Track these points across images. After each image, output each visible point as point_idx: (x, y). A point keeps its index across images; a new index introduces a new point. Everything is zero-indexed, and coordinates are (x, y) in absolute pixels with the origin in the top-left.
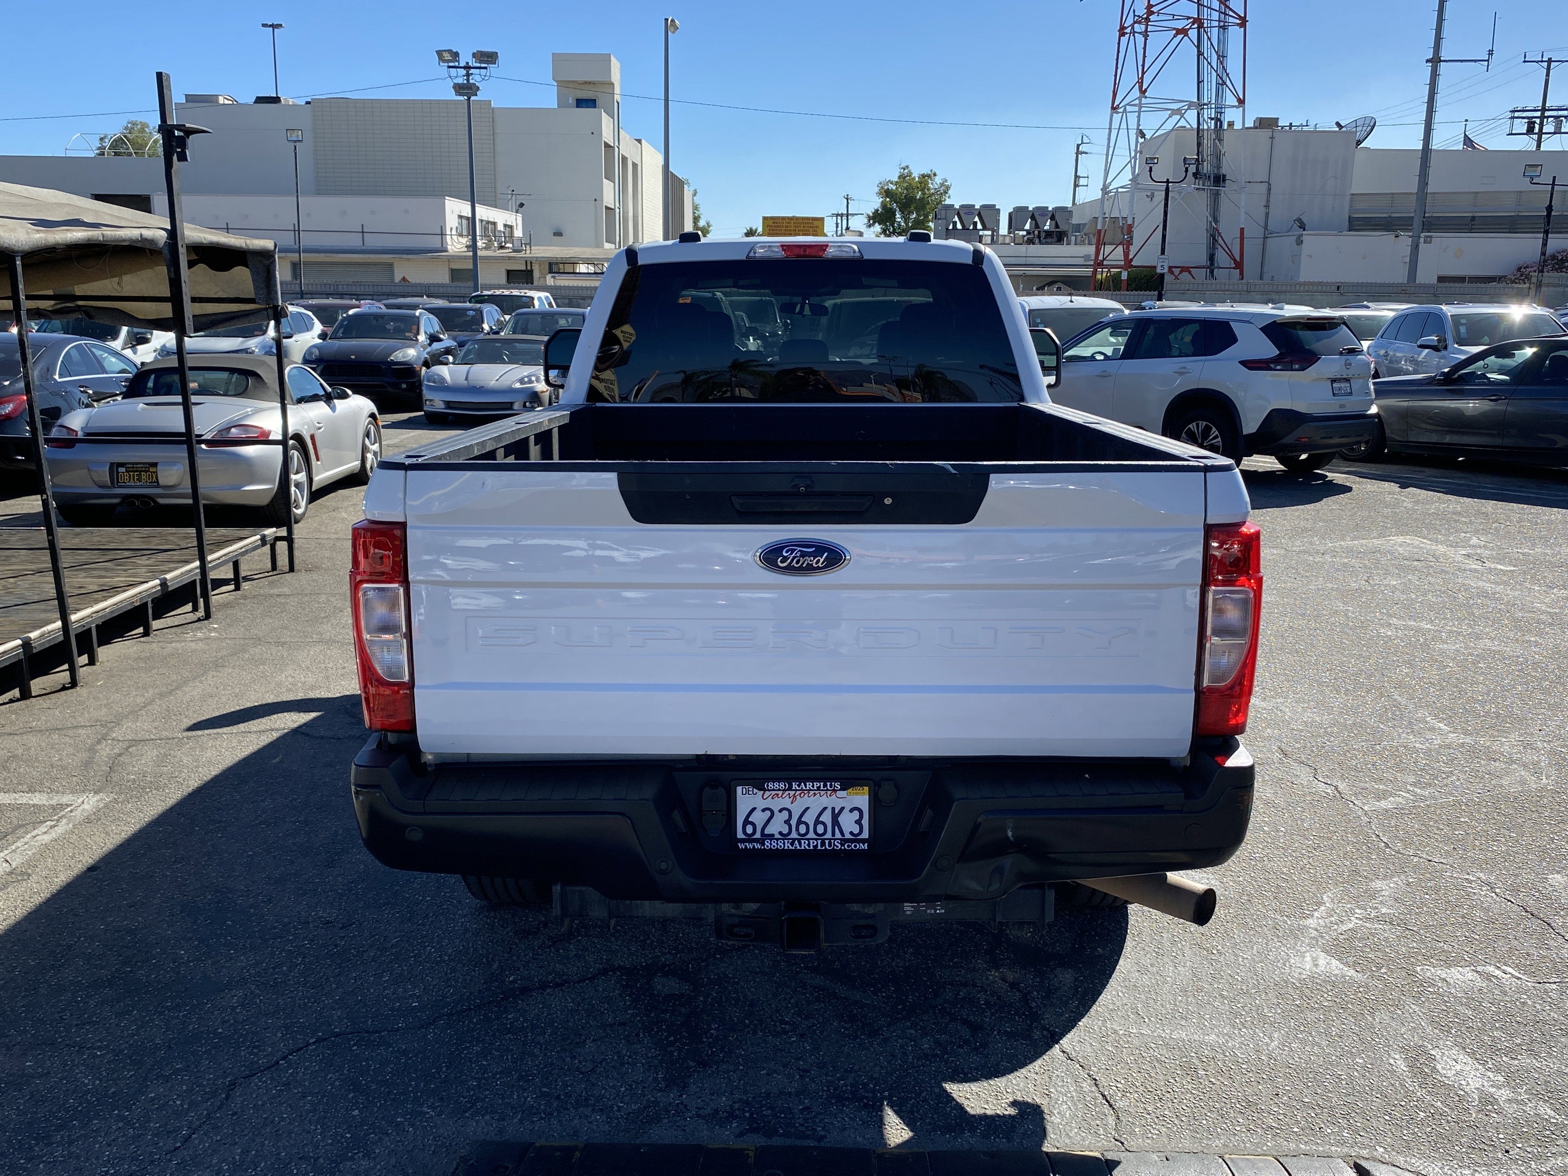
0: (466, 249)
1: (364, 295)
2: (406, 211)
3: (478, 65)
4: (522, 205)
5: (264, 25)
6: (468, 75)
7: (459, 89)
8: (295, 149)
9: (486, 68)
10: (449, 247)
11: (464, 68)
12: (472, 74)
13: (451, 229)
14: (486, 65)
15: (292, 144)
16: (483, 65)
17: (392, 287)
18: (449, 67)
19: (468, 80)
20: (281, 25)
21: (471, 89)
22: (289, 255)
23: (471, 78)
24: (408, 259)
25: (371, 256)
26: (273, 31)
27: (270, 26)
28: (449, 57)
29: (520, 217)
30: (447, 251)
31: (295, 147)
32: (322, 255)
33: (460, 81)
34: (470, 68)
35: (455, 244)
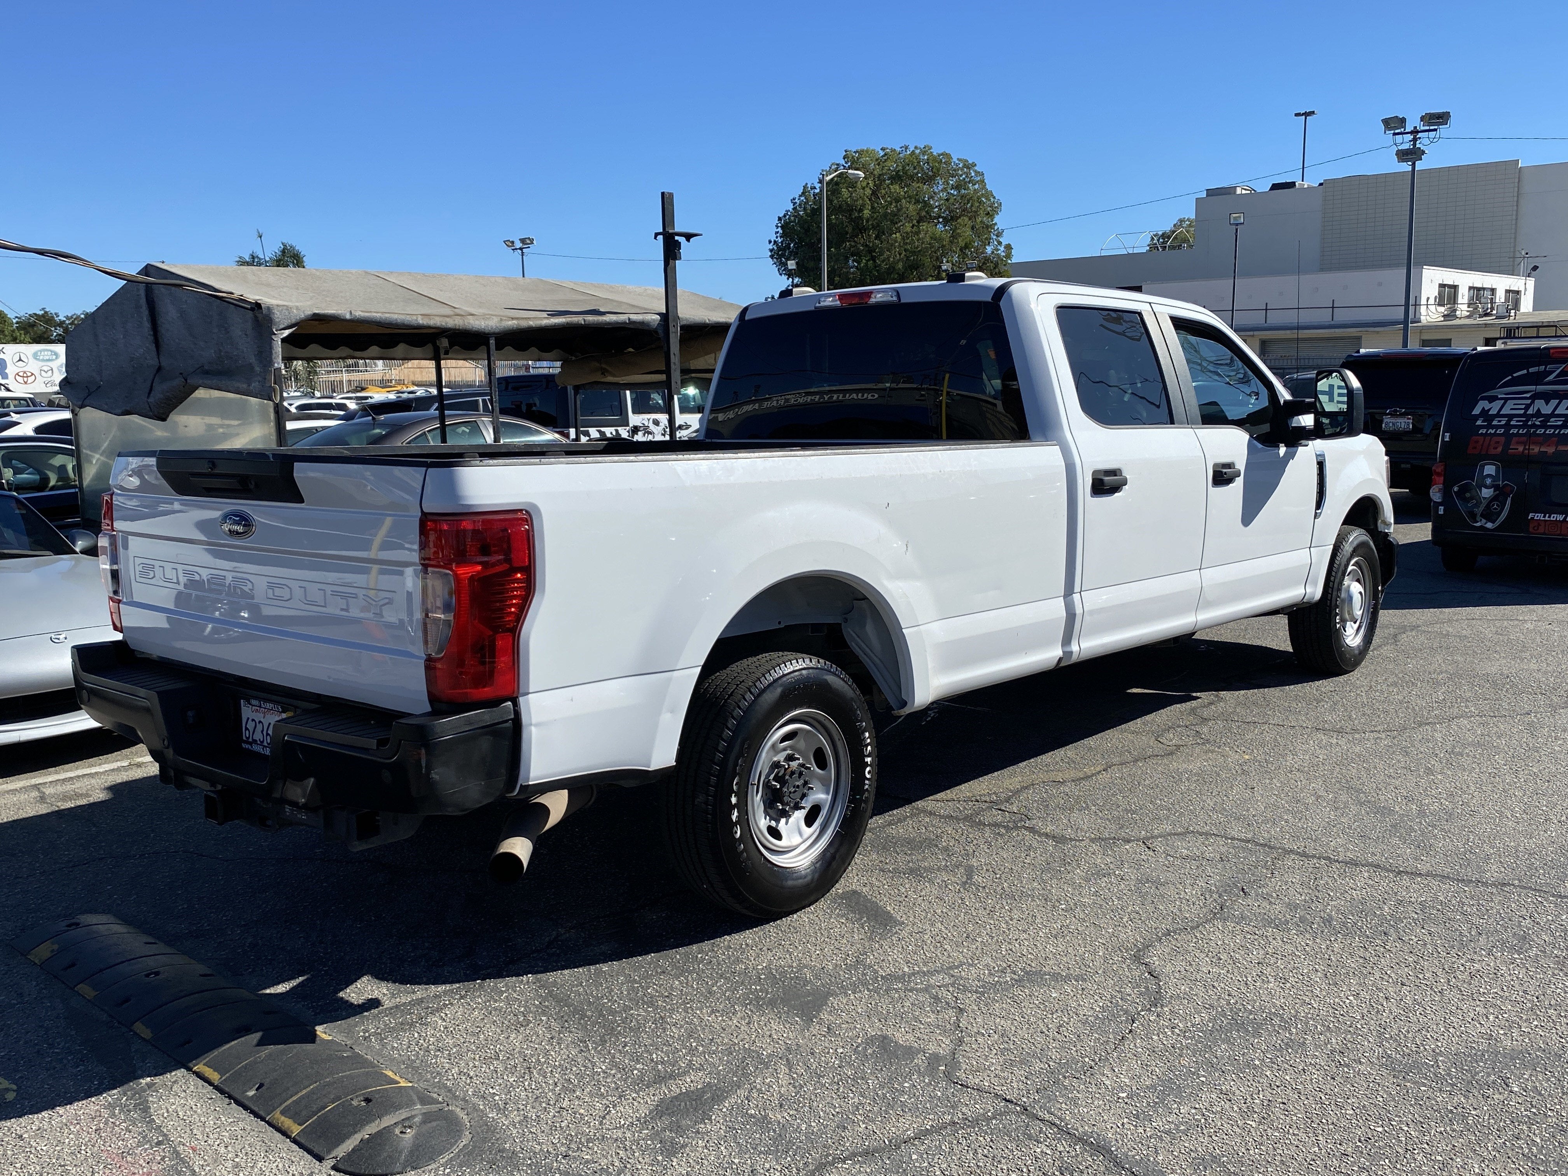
0: (1442, 319)
1: (1289, 368)
2: (1380, 284)
3: (1427, 128)
4: (1535, 268)
5: (1297, 115)
6: (1415, 140)
7: (1403, 155)
8: (1237, 232)
9: (1435, 130)
10: (1423, 318)
11: (1411, 133)
12: (1420, 138)
13: (1428, 299)
14: (1436, 127)
15: (1234, 227)
16: (1432, 128)
17: (1320, 360)
18: (1395, 134)
19: (1414, 145)
20: (1313, 113)
21: (1415, 153)
22: (1256, 333)
23: (1418, 142)
24: (1378, 332)
25: (1337, 330)
26: (1306, 118)
27: (1303, 114)
28: (1394, 124)
29: (1531, 283)
30: (1420, 322)
31: (1237, 230)
32: (1288, 332)
33: (1406, 146)
34: (1418, 132)
35: (1430, 314)
